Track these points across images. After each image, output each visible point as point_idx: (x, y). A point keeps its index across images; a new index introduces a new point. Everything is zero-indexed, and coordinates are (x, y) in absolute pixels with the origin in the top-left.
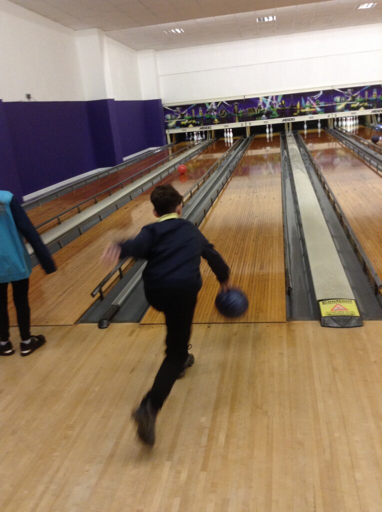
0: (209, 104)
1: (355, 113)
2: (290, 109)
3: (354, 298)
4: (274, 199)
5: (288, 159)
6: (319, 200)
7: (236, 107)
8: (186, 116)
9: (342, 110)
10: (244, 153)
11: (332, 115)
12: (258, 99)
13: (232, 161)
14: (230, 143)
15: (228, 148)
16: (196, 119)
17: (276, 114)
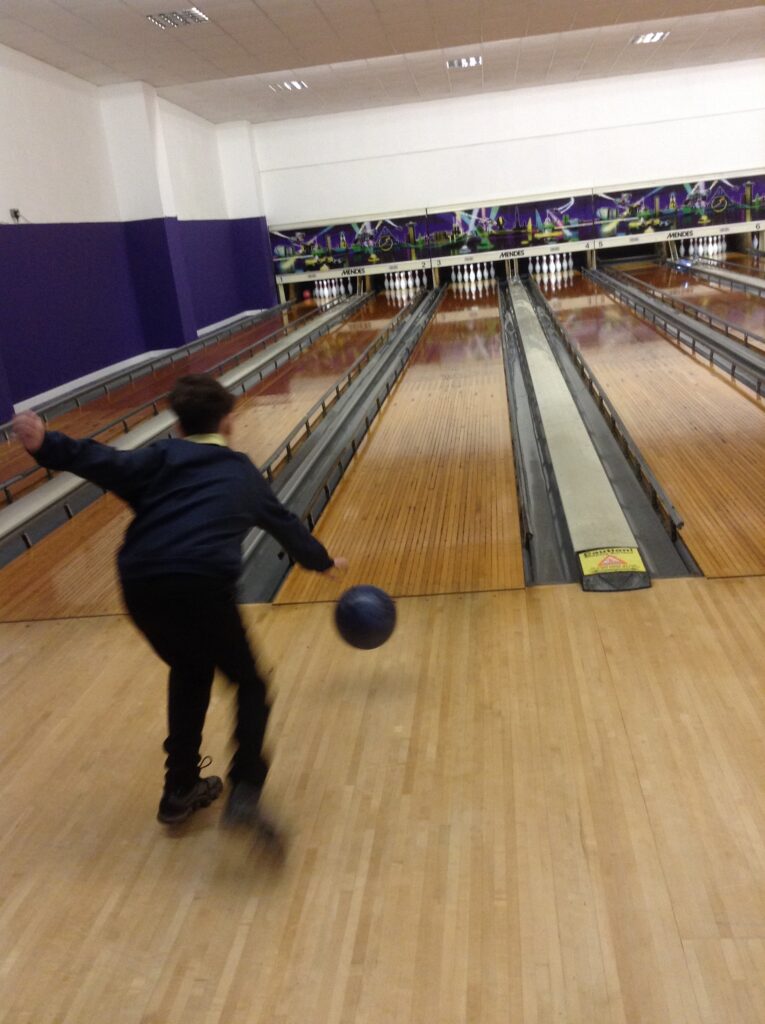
0: (360, 225)
1: (636, 239)
2: (513, 234)
3: (636, 545)
4: (492, 396)
5: (514, 327)
6: (574, 397)
7: (411, 231)
8: (316, 249)
9: (612, 234)
10: (430, 317)
11: (593, 245)
12: (453, 214)
13: (408, 334)
14: (402, 300)
15: (397, 309)
16: (334, 254)
17: (488, 243)
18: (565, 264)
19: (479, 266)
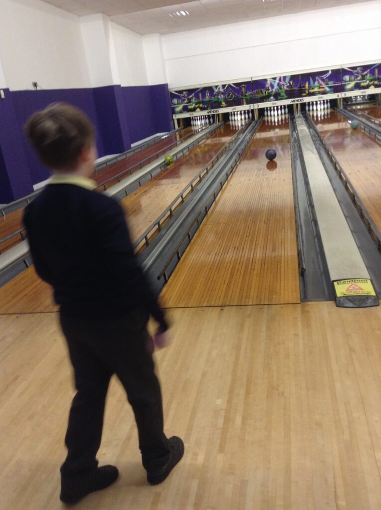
0: (216, 87)
1: (365, 92)
2: (298, 90)
3: (370, 278)
4: (284, 180)
5: (298, 141)
6: (330, 180)
7: (243, 90)
8: (193, 100)
9: (352, 90)
10: (252, 135)
11: (341, 95)
12: (266, 80)
13: (240, 145)
14: (238, 126)
15: (236, 131)
16: (203, 102)
17: (284, 95)
18: (326, 106)
19: (279, 107)
